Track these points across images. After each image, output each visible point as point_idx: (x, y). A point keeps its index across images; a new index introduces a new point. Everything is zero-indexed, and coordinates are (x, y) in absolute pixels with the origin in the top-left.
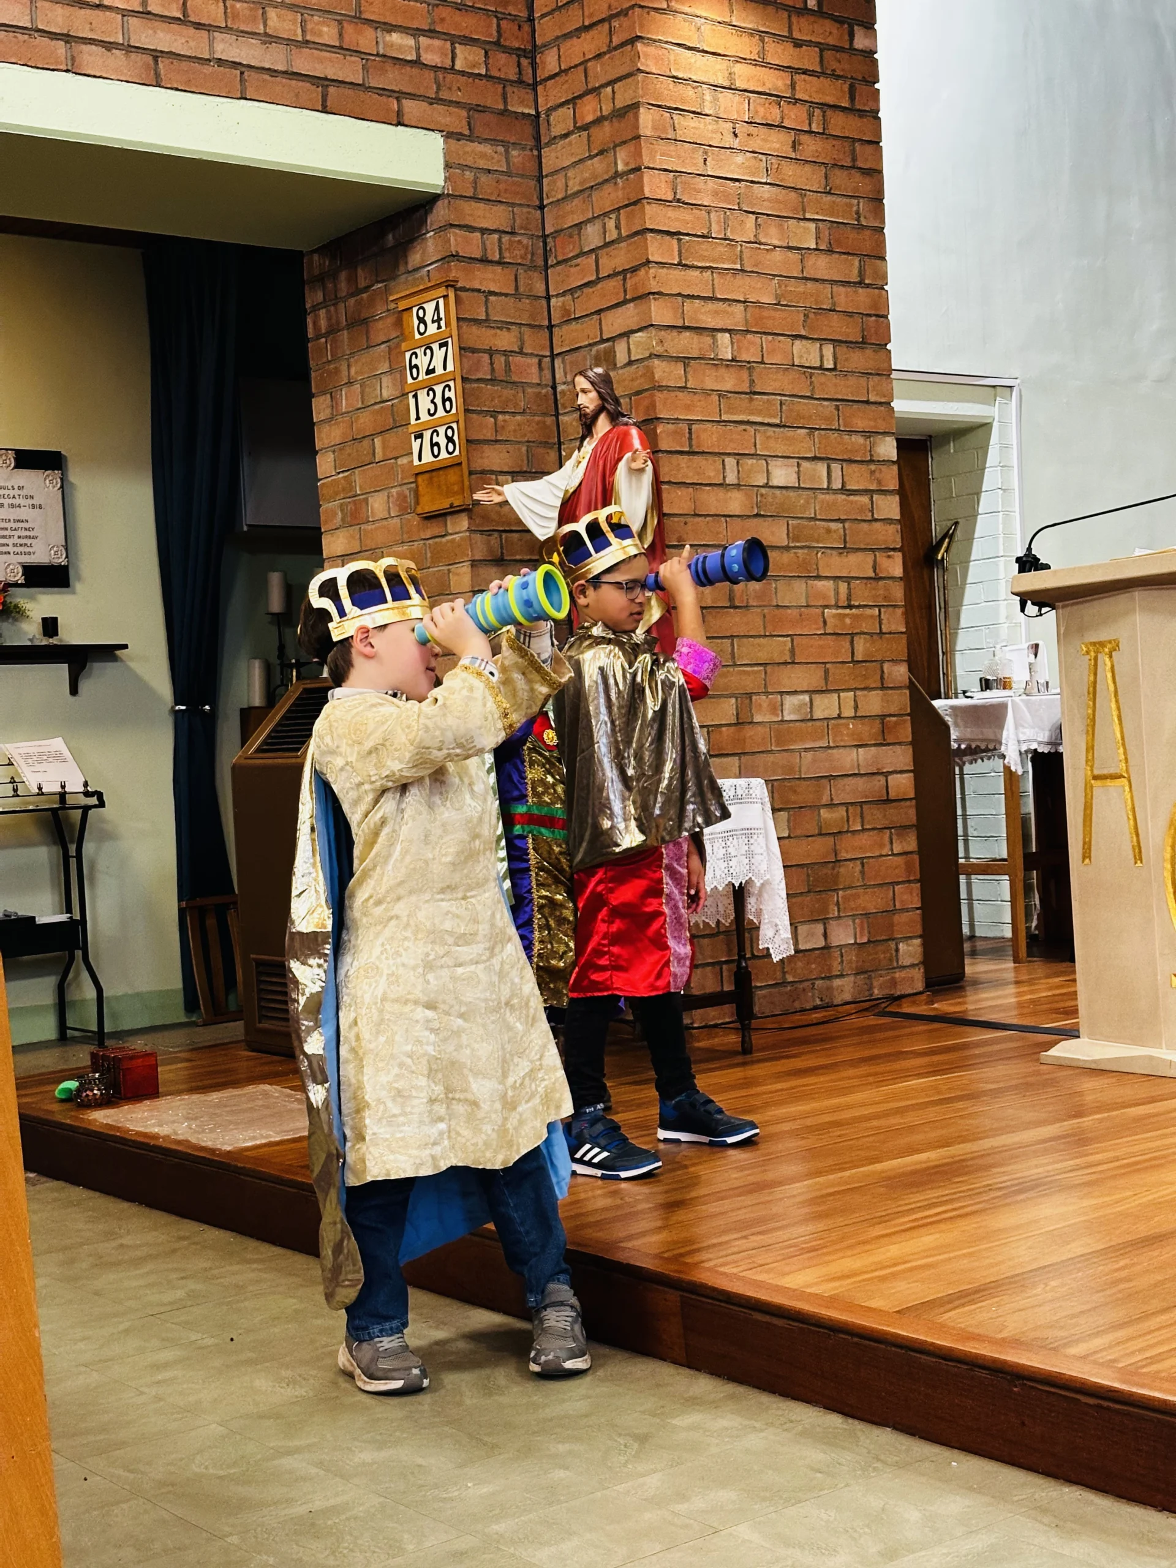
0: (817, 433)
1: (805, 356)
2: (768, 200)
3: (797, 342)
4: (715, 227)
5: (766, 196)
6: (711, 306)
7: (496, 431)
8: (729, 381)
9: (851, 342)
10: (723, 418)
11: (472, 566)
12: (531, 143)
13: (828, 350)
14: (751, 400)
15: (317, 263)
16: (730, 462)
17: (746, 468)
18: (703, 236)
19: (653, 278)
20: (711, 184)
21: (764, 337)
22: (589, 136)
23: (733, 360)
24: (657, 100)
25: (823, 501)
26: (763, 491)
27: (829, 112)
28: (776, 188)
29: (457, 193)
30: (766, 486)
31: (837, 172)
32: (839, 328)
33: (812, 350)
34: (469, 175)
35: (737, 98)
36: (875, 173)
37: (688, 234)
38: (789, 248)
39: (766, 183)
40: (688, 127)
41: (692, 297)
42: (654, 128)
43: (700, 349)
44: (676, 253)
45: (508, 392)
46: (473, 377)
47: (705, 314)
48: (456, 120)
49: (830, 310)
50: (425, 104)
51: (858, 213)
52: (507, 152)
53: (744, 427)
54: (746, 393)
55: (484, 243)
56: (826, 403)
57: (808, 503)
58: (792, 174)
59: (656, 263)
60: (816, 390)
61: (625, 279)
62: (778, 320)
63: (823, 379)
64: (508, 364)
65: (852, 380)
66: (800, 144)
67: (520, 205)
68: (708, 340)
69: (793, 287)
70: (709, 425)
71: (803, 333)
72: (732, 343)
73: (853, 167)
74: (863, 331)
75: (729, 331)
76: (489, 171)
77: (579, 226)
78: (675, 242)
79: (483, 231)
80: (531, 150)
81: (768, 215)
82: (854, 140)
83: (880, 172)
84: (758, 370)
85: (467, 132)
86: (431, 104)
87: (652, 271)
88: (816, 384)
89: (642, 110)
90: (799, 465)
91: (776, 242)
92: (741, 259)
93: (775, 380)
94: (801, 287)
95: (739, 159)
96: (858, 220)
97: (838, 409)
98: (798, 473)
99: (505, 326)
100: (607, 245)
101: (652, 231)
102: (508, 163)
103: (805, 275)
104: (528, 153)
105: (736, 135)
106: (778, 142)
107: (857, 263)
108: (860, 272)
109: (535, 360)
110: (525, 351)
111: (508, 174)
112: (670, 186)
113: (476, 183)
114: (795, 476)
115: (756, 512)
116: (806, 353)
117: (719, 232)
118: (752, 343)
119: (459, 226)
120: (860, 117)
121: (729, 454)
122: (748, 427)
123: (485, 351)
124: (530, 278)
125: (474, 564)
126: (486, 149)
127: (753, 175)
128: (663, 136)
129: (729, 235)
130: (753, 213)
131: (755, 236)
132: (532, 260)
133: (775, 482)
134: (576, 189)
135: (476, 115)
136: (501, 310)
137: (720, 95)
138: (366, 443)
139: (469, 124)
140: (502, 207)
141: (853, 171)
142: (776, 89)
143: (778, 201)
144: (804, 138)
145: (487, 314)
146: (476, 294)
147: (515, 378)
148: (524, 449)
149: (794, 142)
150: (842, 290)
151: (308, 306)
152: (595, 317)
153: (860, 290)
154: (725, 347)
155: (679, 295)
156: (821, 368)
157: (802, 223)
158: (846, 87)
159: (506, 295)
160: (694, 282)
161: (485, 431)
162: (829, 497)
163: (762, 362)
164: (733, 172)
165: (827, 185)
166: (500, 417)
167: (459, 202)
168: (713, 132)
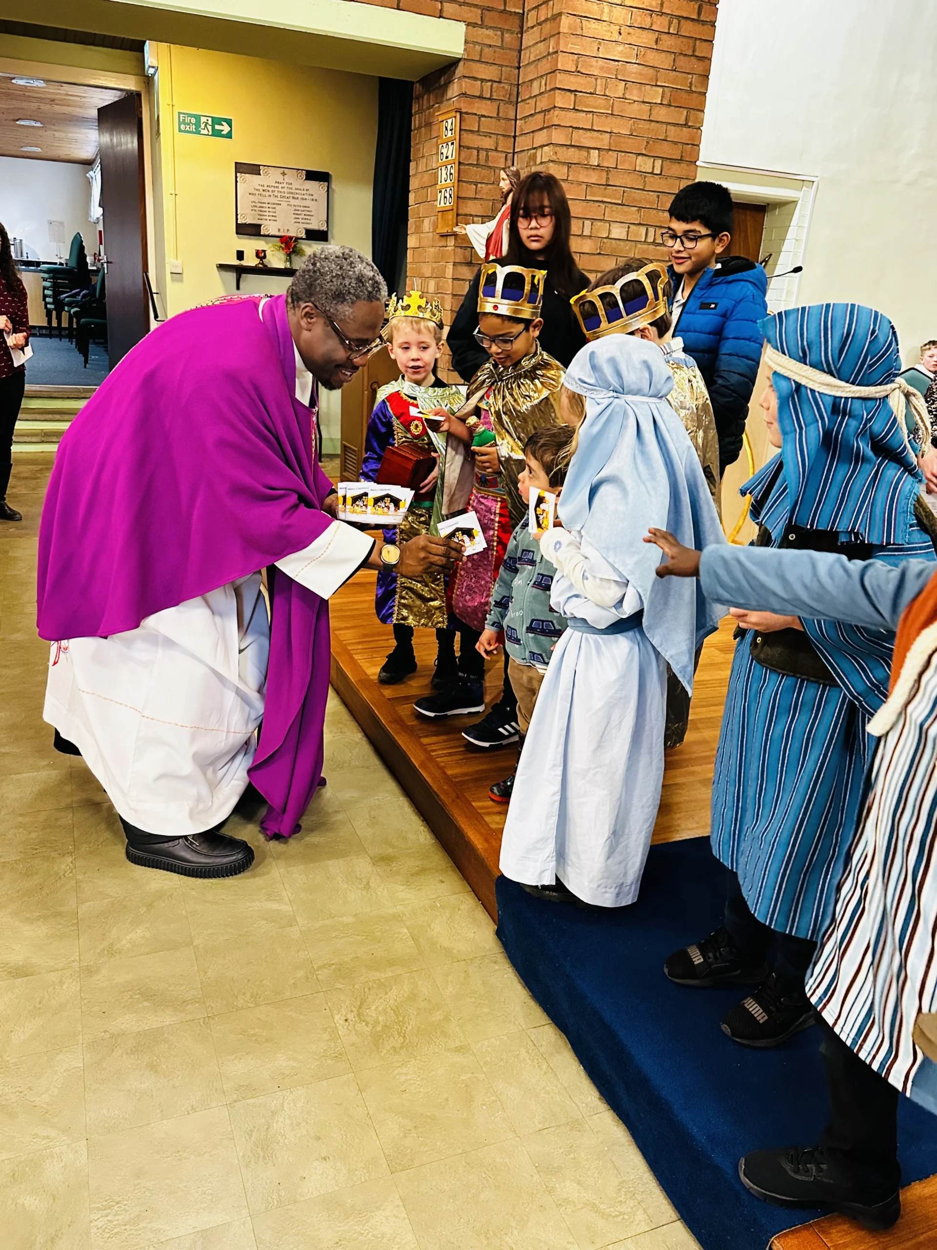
0: (643, 210)
1: (643, 166)
2: (635, 73)
3: (640, 158)
4: (598, 88)
5: (634, 70)
6: (589, 134)
7: (476, 193)
8: (594, 177)
9: (674, 159)
10: (587, 198)
11: (454, 265)
12: (518, 30)
13: (658, 163)
14: (606, 189)
15: (418, 88)
16: (588, 223)
17: (596, 227)
18: (590, 93)
19: (556, 117)
20: (601, 62)
21: (619, 153)
22: (541, 29)
23: (598, 166)
24: (573, 11)
25: (640, 248)
26: (605, 240)
27: (683, 21)
28: (641, 67)
29: (470, 58)
30: (607, 238)
31: (681, 57)
32: (666, 150)
33: (648, 162)
34: (478, 48)
35: (624, 11)
36: (707, 60)
37: (581, 92)
38: (644, 102)
39: (635, 63)
40: (591, 28)
41: (579, 128)
42: (570, 28)
43: (579, 158)
44: (572, 103)
45: (485, 172)
46: (466, 163)
47: (585, 139)
48: (474, 15)
49: (663, 140)
50: (457, 6)
51: (691, 83)
52: (502, 35)
53: (599, 204)
54: (603, 185)
55: (482, 87)
56: (652, 193)
57: (631, 248)
58: (653, 58)
59: (560, 108)
60: (647, 186)
61: (545, 115)
62: (631, 145)
63: (652, 179)
64: (487, 155)
65: (670, 181)
66: (661, 40)
67: (506, 66)
68: (585, 154)
69: (642, 125)
70: (578, 202)
71: (644, 152)
72: (599, 156)
73: (693, 55)
74: (682, 152)
75: (598, 149)
76: (490, 46)
77: (531, 81)
78: (573, 96)
79: (482, 80)
80: (517, 34)
81: (633, 82)
82: (696, 39)
83: (710, 60)
84: (612, 172)
85: (480, 23)
86: (460, 5)
87: (556, 112)
88: (647, 182)
89: (563, 17)
90: (629, 227)
91: (636, 99)
92: (612, 108)
93: (622, 179)
94: (647, 125)
95: (620, 48)
96: (690, 87)
97: (658, 197)
98: (628, 232)
99: (488, 135)
100: (541, 94)
101: (559, 89)
102: (502, 41)
103: (651, 118)
104: (515, 35)
105: (620, 33)
106: (647, 39)
107: (685, 113)
108: (686, 119)
109: (504, 155)
110: (499, 149)
111: (502, 48)
112: (575, 62)
113: (481, 52)
114: (626, 233)
115: (598, 252)
116: (644, 164)
117: (601, 91)
118: (611, 156)
119: (469, 77)
120: (703, 25)
121: (587, 219)
122: (601, 204)
123: (475, 148)
124: (507, 108)
125: (455, 264)
126: (490, 32)
127: (628, 58)
128: (574, 33)
129: (607, 93)
130: (624, 81)
131: (624, 94)
132: (509, 98)
133: (612, 236)
134: (534, 59)
135: (487, 12)
136: (487, 125)
137: (614, 9)
138: (425, 189)
139: (482, 17)
140: (496, 67)
141: (692, 58)
142: (650, 6)
143: (641, 74)
144: (664, 37)
145: (479, 128)
146: (474, 116)
147: (491, 165)
148: (491, 203)
149: (657, 39)
150: (673, 128)
151: (413, 111)
152: (531, 134)
153: (684, 129)
154: (594, 158)
155: (571, 127)
156: (652, 173)
157: (654, 88)
158: (696, 6)
159: (491, 117)
160: (582, 120)
161: (469, 193)
162: (645, 246)
163: (616, 168)
164: (615, 56)
165: (674, 65)
166: (479, 185)
167: (471, 63)
168: (606, 31)
